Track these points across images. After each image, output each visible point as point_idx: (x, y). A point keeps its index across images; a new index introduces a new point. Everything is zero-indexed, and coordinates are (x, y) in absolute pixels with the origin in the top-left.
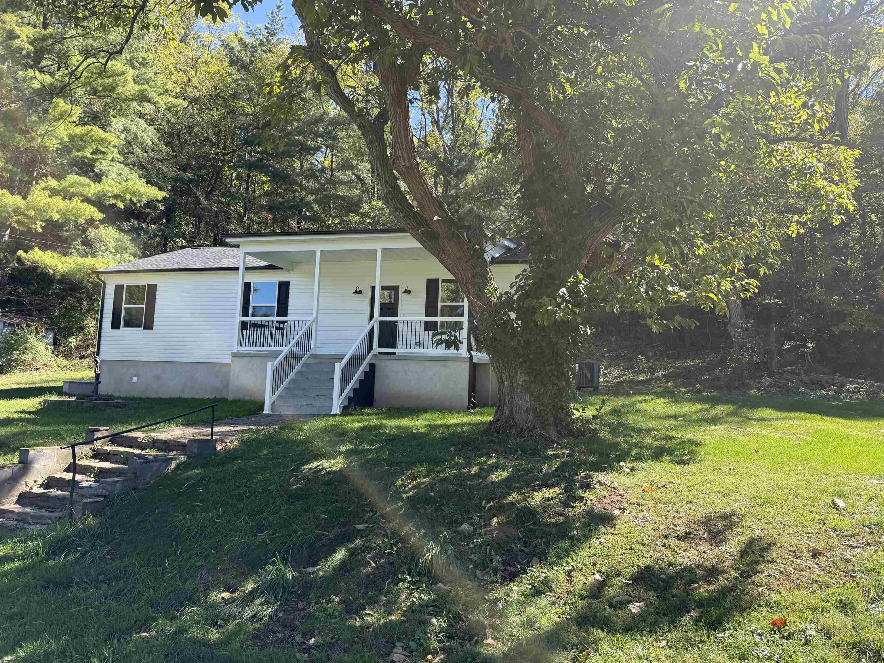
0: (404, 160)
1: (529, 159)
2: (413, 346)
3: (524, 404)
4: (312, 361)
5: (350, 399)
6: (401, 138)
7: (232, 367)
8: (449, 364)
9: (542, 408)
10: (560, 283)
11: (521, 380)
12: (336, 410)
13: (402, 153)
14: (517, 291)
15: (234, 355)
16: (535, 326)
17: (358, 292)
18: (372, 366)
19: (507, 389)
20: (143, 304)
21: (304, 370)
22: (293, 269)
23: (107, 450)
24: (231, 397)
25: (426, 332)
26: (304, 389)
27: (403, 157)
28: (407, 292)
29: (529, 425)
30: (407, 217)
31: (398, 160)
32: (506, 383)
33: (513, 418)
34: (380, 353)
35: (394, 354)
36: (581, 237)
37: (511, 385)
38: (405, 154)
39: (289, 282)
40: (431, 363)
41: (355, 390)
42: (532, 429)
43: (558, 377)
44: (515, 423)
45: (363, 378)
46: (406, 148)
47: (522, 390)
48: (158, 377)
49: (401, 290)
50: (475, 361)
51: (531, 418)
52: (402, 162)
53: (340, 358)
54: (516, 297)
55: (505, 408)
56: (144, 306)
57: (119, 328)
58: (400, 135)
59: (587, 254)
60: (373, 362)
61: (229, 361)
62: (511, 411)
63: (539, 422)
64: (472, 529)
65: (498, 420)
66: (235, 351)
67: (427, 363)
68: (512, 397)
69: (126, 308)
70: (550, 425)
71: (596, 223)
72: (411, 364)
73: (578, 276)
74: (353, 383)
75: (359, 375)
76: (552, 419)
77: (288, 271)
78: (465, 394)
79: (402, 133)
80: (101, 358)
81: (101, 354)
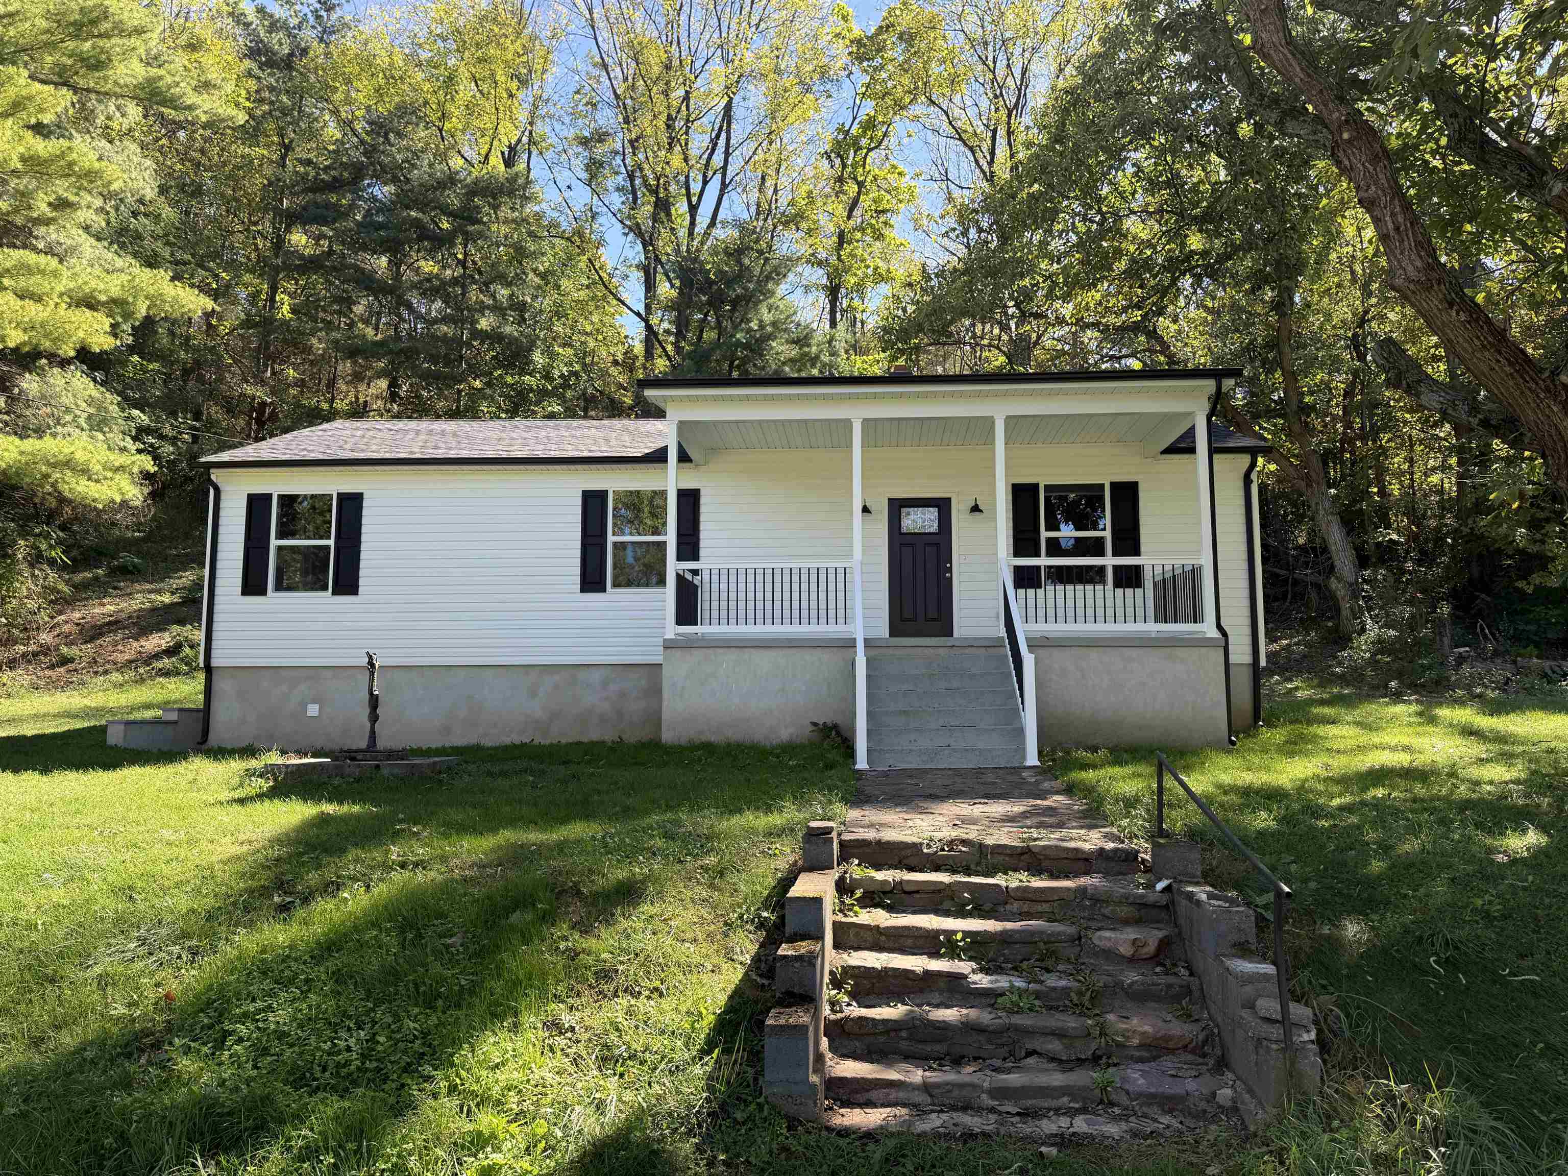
7: (666, 672)
8: (1181, 653)
12: (1034, 755)
15: (669, 646)
20: (328, 537)
22: (706, 462)
23: (886, 882)
24: (667, 736)
39: (698, 491)
49: (959, 507)
56: (331, 542)
57: (263, 593)
66: (670, 635)
69: (279, 547)
77: (697, 466)
80: (215, 663)
81: (215, 653)
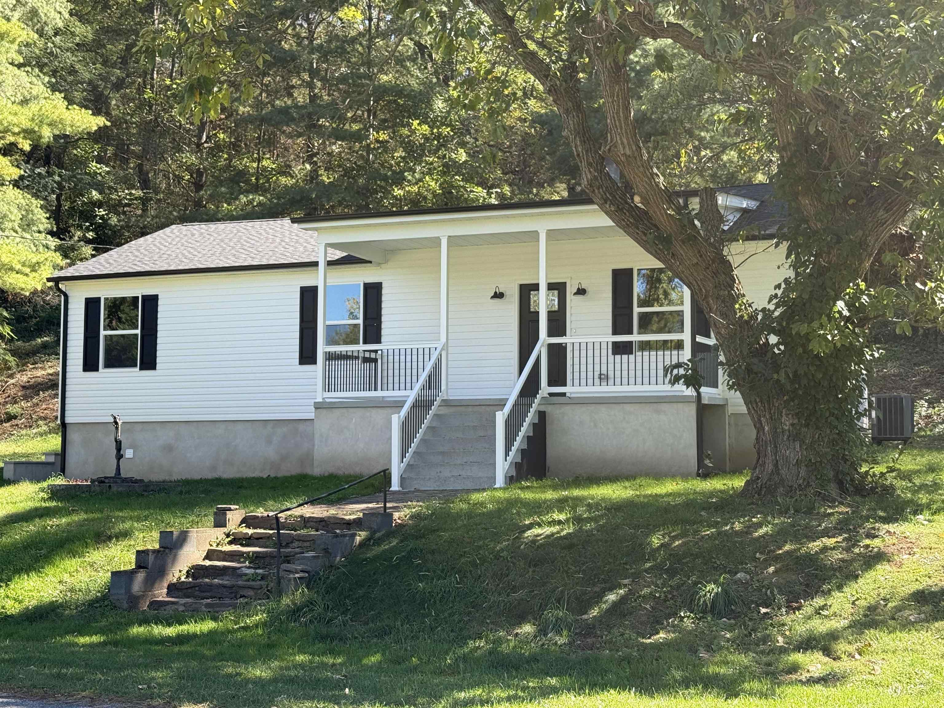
0: (624, 148)
1: (787, 136)
2: (597, 381)
3: (792, 455)
4: (444, 411)
5: (518, 466)
6: (619, 120)
7: (317, 424)
8: (665, 407)
9: (819, 459)
10: (836, 295)
11: (787, 423)
12: (500, 481)
13: (621, 139)
14: (777, 306)
15: (318, 406)
16: (804, 352)
17: (499, 295)
18: (542, 415)
19: (769, 437)
20: (136, 328)
21: (434, 425)
22: (386, 262)
23: (247, 534)
24: (317, 471)
25: (618, 357)
26: (443, 453)
27: (622, 143)
28: (581, 292)
29: (801, 481)
30: (621, 210)
31: (616, 147)
32: (766, 428)
33: (778, 474)
34: (551, 395)
35: (564, 394)
36: (860, 233)
37: (774, 431)
38: (625, 141)
39: (380, 284)
40: (637, 406)
41: (523, 452)
42: (806, 487)
43: (837, 419)
44: (782, 480)
45: (531, 434)
46: (626, 132)
47: (789, 437)
48: (169, 449)
49: (570, 290)
50: (705, 401)
51: (803, 472)
52: (622, 149)
53: (501, 404)
54: (777, 314)
55: (767, 461)
56: (138, 332)
57: (97, 370)
58: (619, 117)
59: (871, 255)
60: (542, 408)
61: (312, 416)
62: (776, 465)
63: (814, 478)
64: (748, 577)
65: (758, 478)
66: (320, 400)
67: (628, 407)
68: (776, 447)
69: (106, 336)
70: (829, 481)
71: (880, 214)
72: (603, 409)
73: (858, 285)
74: (518, 442)
75: (525, 429)
76: (831, 474)
77: (379, 264)
78: (693, 452)
79: (621, 113)
80: (68, 420)
81: (67, 413)
